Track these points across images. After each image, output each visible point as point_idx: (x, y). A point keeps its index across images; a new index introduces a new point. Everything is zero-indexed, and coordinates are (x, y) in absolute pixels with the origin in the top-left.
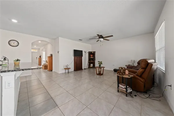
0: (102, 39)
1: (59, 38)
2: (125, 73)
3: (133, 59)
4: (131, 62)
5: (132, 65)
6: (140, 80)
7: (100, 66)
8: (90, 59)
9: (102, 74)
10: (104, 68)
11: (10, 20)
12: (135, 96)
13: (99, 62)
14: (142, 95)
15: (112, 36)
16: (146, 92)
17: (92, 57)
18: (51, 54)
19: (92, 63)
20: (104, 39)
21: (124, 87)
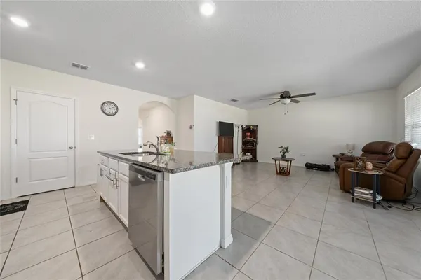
0: (288, 101)
1: (195, 96)
2: (365, 168)
3: (351, 142)
4: (347, 149)
5: (350, 154)
6: (398, 180)
7: (284, 156)
8: (245, 143)
9: (289, 173)
10: (292, 160)
11: (134, 64)
12: (390, 207)
13: (281, 147)
14: (400, 206)
15: (314, 94)
16: (404, 202)
17: (249, 138)
18: (169, 130)
19: (248, 151)
20: (292, 101)
21: (368, 192)
